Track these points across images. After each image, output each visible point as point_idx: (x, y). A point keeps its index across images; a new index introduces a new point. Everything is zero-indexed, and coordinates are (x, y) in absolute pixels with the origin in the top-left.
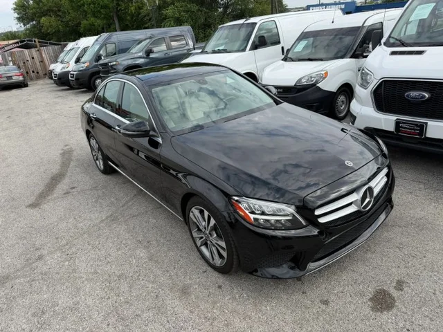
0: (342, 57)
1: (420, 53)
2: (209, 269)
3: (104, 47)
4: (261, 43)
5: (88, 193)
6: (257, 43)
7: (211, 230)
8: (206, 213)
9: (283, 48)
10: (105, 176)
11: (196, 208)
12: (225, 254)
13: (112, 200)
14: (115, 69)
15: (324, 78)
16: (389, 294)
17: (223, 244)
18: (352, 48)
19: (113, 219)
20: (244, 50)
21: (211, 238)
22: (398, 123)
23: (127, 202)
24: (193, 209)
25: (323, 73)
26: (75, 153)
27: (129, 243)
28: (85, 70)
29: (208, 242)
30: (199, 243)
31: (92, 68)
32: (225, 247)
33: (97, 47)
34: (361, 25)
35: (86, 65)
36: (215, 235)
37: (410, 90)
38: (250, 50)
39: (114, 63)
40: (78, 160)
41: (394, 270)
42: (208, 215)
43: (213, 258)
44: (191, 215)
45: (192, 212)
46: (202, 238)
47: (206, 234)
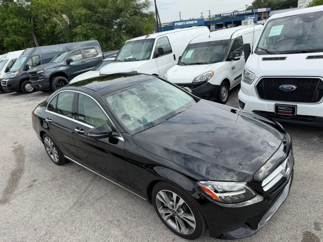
0: (221, 61)
1: (284, 58)
2: (176, 236)
3: (30, 60)
4: (161, 52)
5: (50, 183)
6: (157, 53)
7: (179, 208)
8: (175, 195)
9: (174, 55)
10: (60, 167)
11: (163, 192)
12: (193, 226)
13: (74, 187)
14: (43, 76)
15: (212, 76)
16: (313, 235)
17: (193, 218)
18: (226, 55)
19: (79, 204)
20: (149, 58)
21: (179, 214)
22: (277, 107)
23: (87, 188)
24: (161, 192)
25: (211, 73)
26: (26, 149)
27: (102, 224)
28: (15, 77)
29: (176, 217)
30: (165, 218)
31: (21, 75)
32: (194, 220)
33: (24, 59)
35: (16, 73)
36: (183, 212)
37: (283, 84)
38: (153, 58)
39: (42, 71)
40: (31, 155)
41: (308, 215)
42: (177, 196)
43: (180, 229)
44: (158, 196)
45: (159, 194)
46: (169, 214)
47: (174, 211)
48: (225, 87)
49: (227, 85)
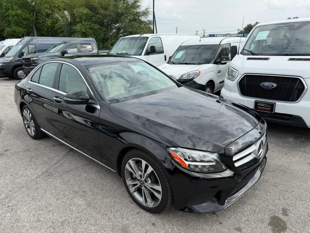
2: (141, 210)
3: (27, 47)
4: (152, 51)
5: (21, 154)
6: (149, 50)
7: (147, 178)
8: (144, 163)
9: (165, 56)
10: (35, 141)
11: (133, 160)
12: (159, 197)
13: (45, 159)
14: (36, 63)
15: (198, 76)
16: (280, 219)
17: (159, 188)
19: (48, 174)
20: (140, 54)
21: (146, 184)
22: (256, 103)
23: (59, 161)
24: (131, 161)
25: (198, 72)
26: (4, 123)
28: (9, 63)
29: (143, 188)
30: (132, 189)
31: (16, 61)
32: (161, 190)
33: (20, 47)
34: (219, 44)
35: (10, 59)
36: (150, 182)
37: (264, 82)
38: (144, 55)
39: (36, 59)
40: (8, 129)
41: (277, 201)
42: (146, 164)
43: (146, 201)
44: (127, 166)
45: (129, 164)
46: (136, 184)
47: (141, 181)
48: (210, 88)
49: (211, 86)
